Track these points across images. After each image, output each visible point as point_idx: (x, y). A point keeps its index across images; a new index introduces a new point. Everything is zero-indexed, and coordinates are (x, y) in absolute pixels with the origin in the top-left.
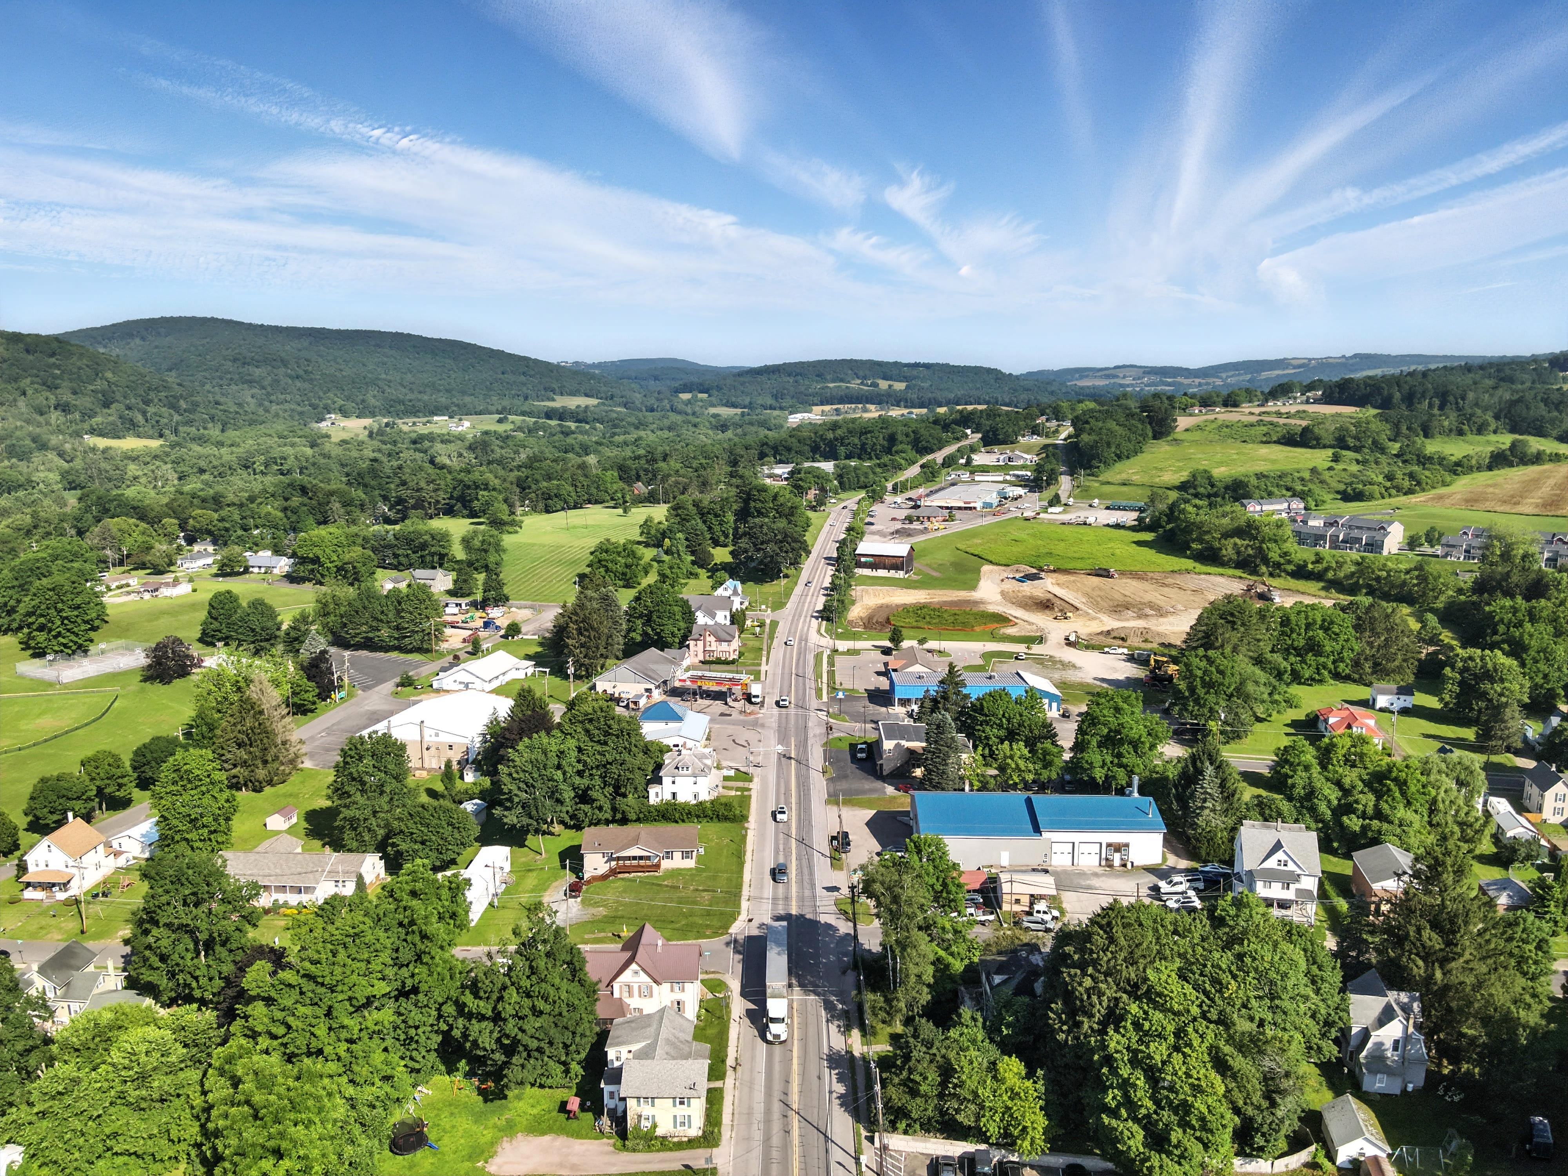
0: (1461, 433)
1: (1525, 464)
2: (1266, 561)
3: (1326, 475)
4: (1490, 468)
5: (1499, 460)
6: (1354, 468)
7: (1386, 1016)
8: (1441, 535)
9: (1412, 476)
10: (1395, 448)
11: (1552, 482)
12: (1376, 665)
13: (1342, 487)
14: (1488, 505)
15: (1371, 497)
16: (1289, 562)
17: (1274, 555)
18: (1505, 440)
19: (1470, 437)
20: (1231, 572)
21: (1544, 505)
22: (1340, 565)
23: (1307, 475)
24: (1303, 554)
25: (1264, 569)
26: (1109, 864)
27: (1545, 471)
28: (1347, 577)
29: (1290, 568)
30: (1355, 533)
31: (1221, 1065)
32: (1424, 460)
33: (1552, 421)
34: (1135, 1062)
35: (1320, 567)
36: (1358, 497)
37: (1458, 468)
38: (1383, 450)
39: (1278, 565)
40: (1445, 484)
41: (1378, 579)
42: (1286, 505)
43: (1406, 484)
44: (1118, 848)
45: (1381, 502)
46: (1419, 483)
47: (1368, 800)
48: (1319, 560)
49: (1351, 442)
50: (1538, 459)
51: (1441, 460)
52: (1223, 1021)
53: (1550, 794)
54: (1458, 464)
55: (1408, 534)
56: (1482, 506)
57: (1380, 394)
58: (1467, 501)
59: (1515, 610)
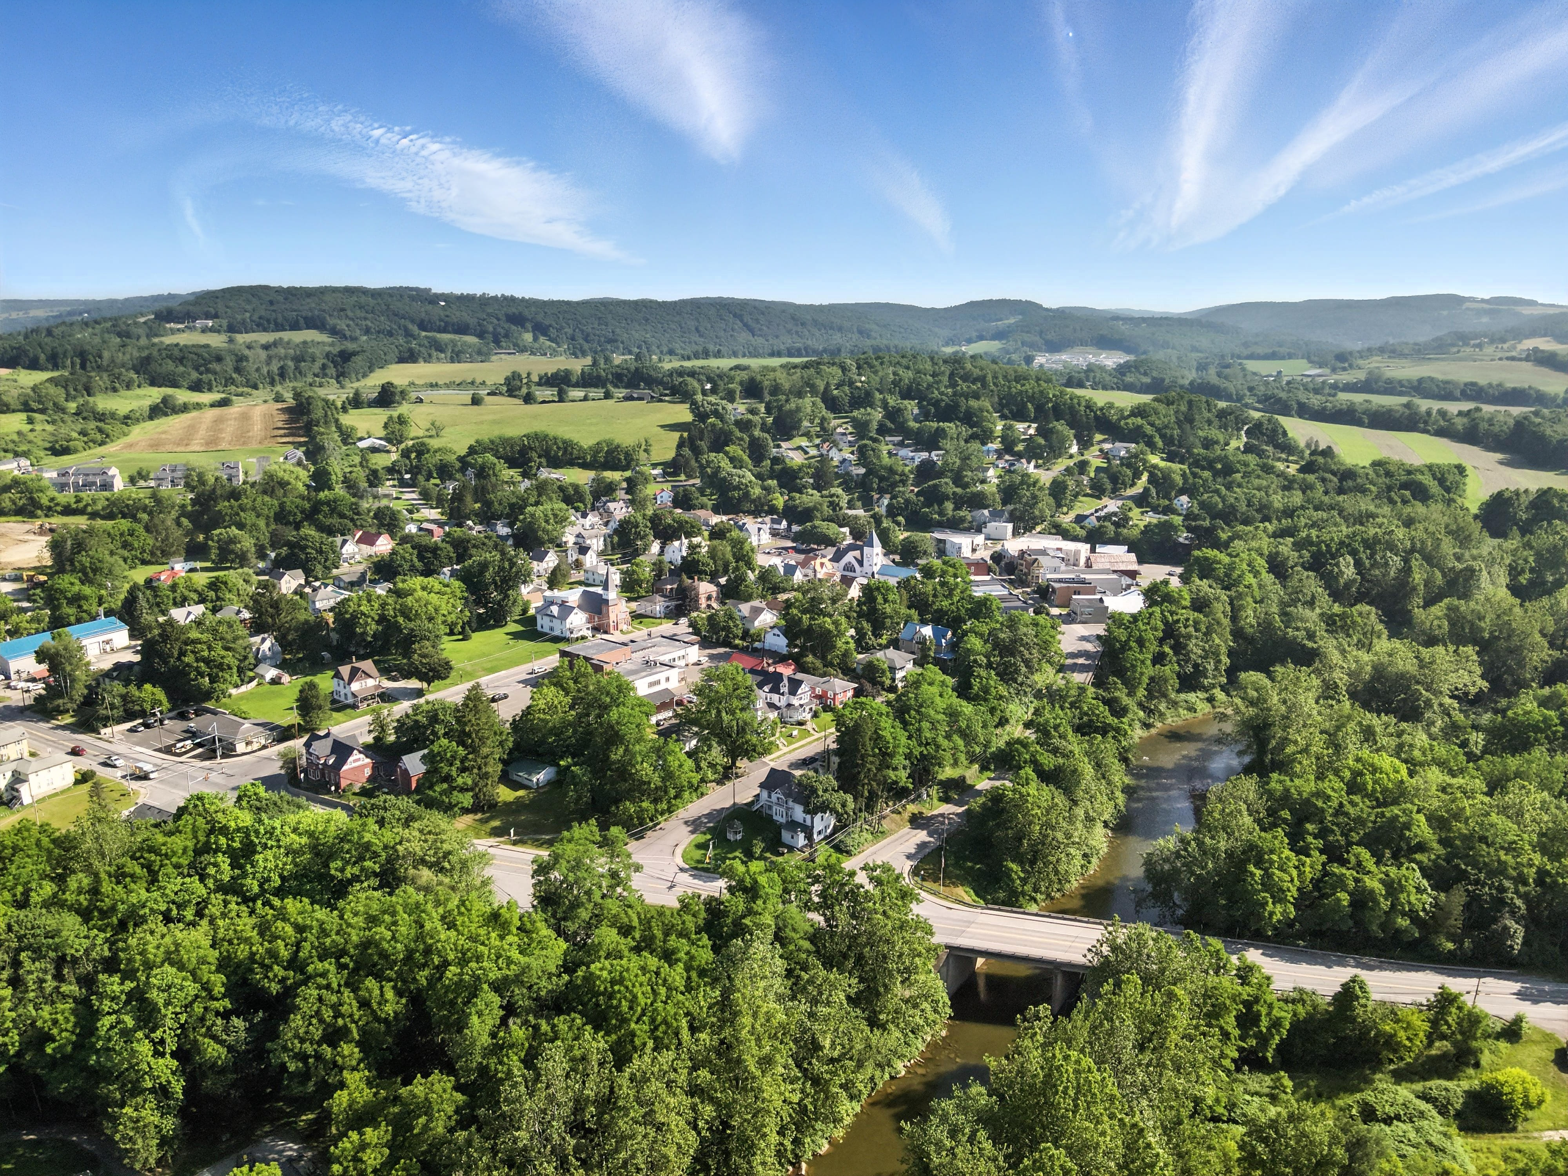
0: (115, 390)
1: (176, 413)
2: (40, 507)
3: (31, 436)
4: (151, 418)
5: (156, 412)
6: (50, 428)
7: (264, 640)
8: (148, 473)
9: (100, 430)
10: (72, 406)
11: (204, 427)
12: (163, 552)
13: (48, 445)
14: (169, 448)
15: (76, 451)
16: (57, 504)
17: (45, 501)
18: (155, 394)
19: (123, 392)
20: (13, 518)
21: (207, 444)
22: (94, 501)
23: (15, 437)
24: (67, 497)
25: (39, 512)
26: (105, 652)
27: (193, 418)
28: (103, 509)
29: (59, 509)
30: (91, 479)
31: (227, 649)
32: (101, 417)
33: (182, 375)
34: (197, 660)
35: (81, 505)
36: (65, 451)
37: (128, 420)
38: (63, 410)
39: (49, 509)
40: (125, 435)
41: (127, 506)
42: (15, 464)
43: (99, 437)
44: (107, 642)
45: (85, 453)
46: (108, 436)
47: (212, 594)
48: (79, 500)
49: (34, 405)
50: (185, 408)
51: (113, 415)
52: (222, 639)
53: (283, 581)
54: (127, 417)
55: (126, 475)
56: (162, 449)
57: (27, 356)
58: (151, 446)
59: (232, 507)
